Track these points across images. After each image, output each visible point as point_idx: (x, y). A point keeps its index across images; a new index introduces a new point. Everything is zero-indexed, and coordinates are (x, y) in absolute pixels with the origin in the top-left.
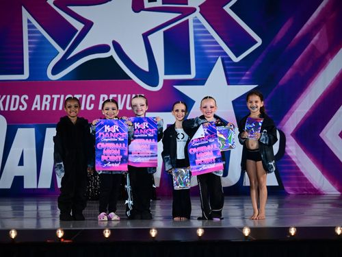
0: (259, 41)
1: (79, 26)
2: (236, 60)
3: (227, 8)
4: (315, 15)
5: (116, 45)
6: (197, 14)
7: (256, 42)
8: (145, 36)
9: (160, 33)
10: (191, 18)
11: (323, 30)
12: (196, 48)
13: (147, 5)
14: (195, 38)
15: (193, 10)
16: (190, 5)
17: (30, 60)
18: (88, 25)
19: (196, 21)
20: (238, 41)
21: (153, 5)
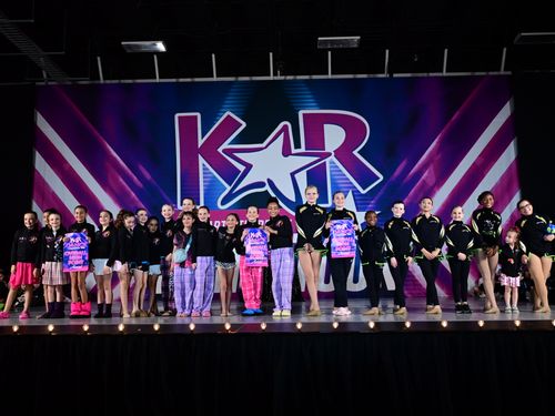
0: (381, 178)
1: (242, 168)
2: (363, 192)
3: (355, 153)
4: (424, 157)
5: (270, 182)
6: (333, 158)
7: (378, 178)
8: (293, 175)
9: (304, 173)
10: (327, 160)
11: (431, 168)
12: (332, 184)
13: (294, 151)
14: (331, 175)
15: (330, 154)
16: (327, 150)
17: (205, 194)
18: (249, 167)
19: (332, 162)
20: (364, 177)
21: (298, 151)
